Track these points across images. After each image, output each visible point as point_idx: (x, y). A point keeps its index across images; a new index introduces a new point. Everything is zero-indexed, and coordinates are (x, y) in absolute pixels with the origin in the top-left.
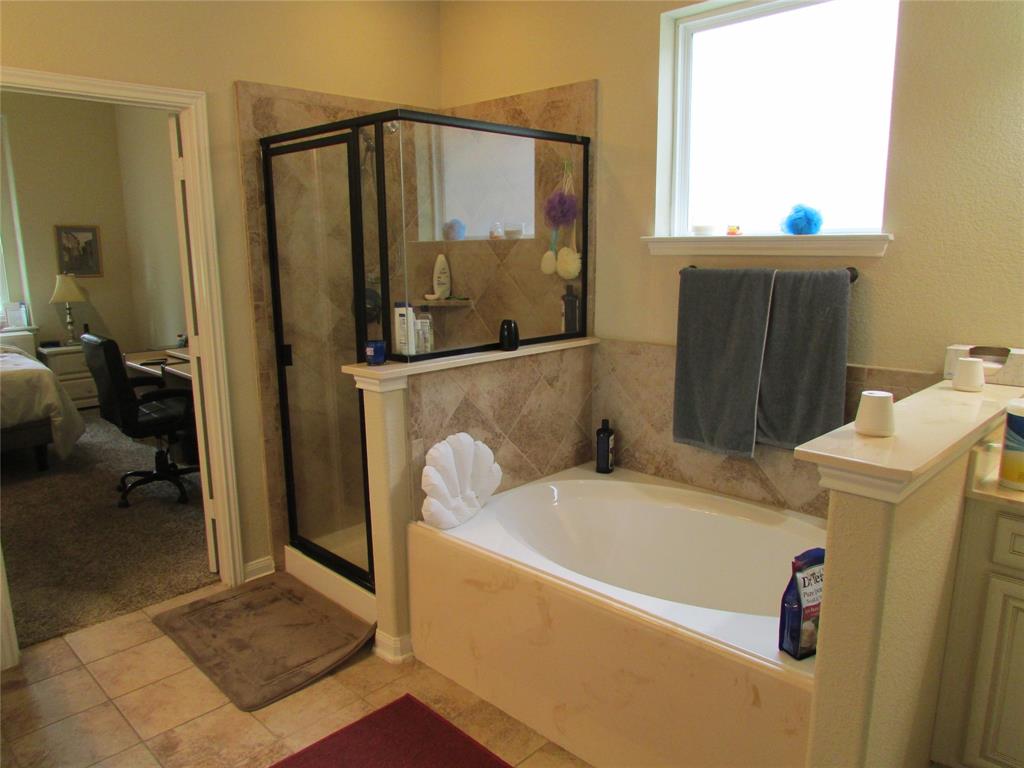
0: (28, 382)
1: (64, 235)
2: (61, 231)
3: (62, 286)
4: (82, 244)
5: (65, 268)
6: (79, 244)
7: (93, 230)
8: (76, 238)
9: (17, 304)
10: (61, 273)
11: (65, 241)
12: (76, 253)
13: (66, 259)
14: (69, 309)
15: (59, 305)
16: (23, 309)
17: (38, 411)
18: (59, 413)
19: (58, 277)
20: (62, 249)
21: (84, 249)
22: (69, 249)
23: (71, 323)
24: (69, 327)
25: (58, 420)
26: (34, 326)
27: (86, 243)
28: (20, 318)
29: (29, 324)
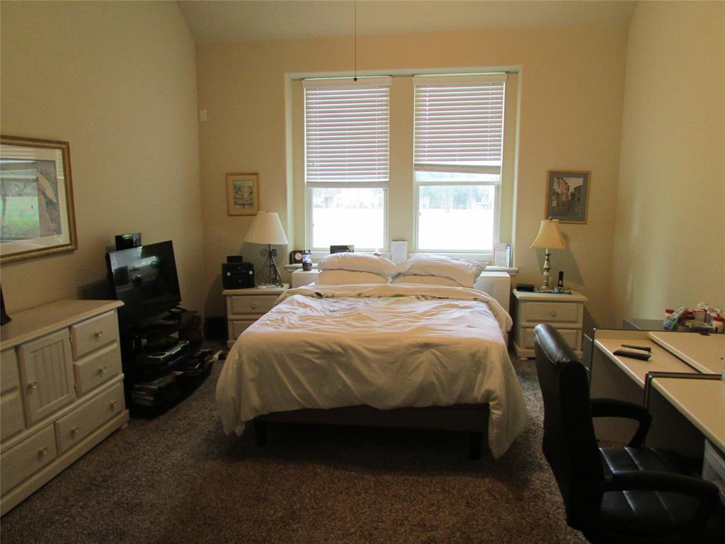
0: (473, 355)
1: (555, 179)
2: (555, 176)
3: (546, 232)
4: (572, 190)
5: (551, 213)
6: (568, 189)
7: (585, 176)
8: (566, 184)
9: (505, 245)
10: (547, 218)
11: (556, 186)
12: (564, 198)
13: (554, 204)
14: (548, 255)
15: (540, 251)
16: (508, 250)
17: (477, 395)
18: (499, 404)
19: (542, 222)
20: (551, 194)
21: (573, 195)
22: (558, 194)
23: (548, 270)
24: (545, 273)
25: (496, 414)
26: (514, 268)
27: (575, 189)
28: (505, 259)
29: (511, 265)
